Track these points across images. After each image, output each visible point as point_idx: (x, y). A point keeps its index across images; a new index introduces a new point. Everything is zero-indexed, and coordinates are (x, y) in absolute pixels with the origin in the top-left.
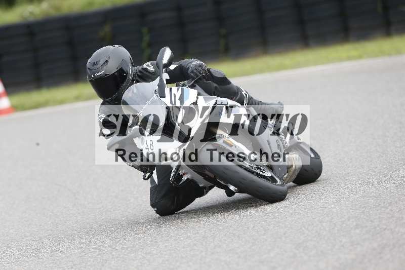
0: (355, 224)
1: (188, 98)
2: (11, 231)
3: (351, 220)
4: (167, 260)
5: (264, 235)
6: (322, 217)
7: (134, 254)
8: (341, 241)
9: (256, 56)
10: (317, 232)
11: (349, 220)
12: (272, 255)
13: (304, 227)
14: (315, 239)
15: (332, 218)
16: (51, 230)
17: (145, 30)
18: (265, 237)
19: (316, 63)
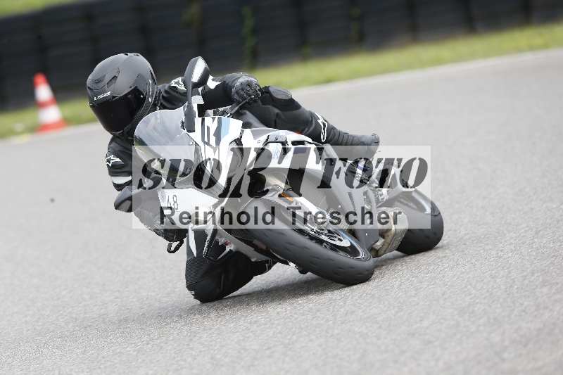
0: (541, 280)
1: (228, 133)
2: (64, 293)
3: (536, 275)
4: (280, 333)
5: (414, 297)
6: (495, 271)
7: (234, 323)
8: (522, 304)
9: (402, 46)
10: (488, 291)
11: (533, 274)
12: (426, 323)
13: (471, 284)
14: (486, 301)
15: (509, 272)
16: (119, 291)
17: (247, 11)
18: (416, 299)
19: (486, 55)
